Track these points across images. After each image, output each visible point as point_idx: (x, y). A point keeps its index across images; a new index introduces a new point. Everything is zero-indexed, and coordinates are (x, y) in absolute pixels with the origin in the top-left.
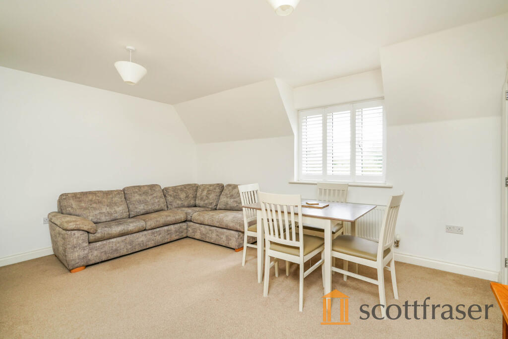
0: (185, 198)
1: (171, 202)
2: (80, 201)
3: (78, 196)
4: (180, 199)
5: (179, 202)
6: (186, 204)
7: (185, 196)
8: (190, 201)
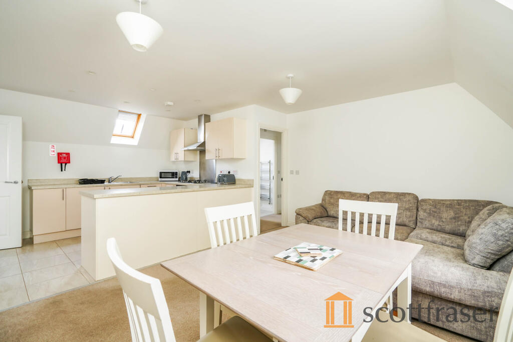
0: (451, 219)
1: (422, 219)
2: (331, 198)
3: (332, 194)
4: (441, 218)
5: (436, 223)
6: (448, 228)
7: (451, 216)
8: (459, 226)
